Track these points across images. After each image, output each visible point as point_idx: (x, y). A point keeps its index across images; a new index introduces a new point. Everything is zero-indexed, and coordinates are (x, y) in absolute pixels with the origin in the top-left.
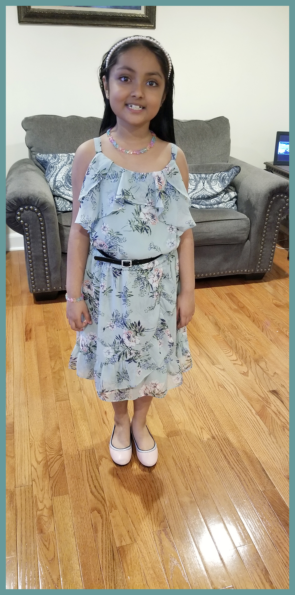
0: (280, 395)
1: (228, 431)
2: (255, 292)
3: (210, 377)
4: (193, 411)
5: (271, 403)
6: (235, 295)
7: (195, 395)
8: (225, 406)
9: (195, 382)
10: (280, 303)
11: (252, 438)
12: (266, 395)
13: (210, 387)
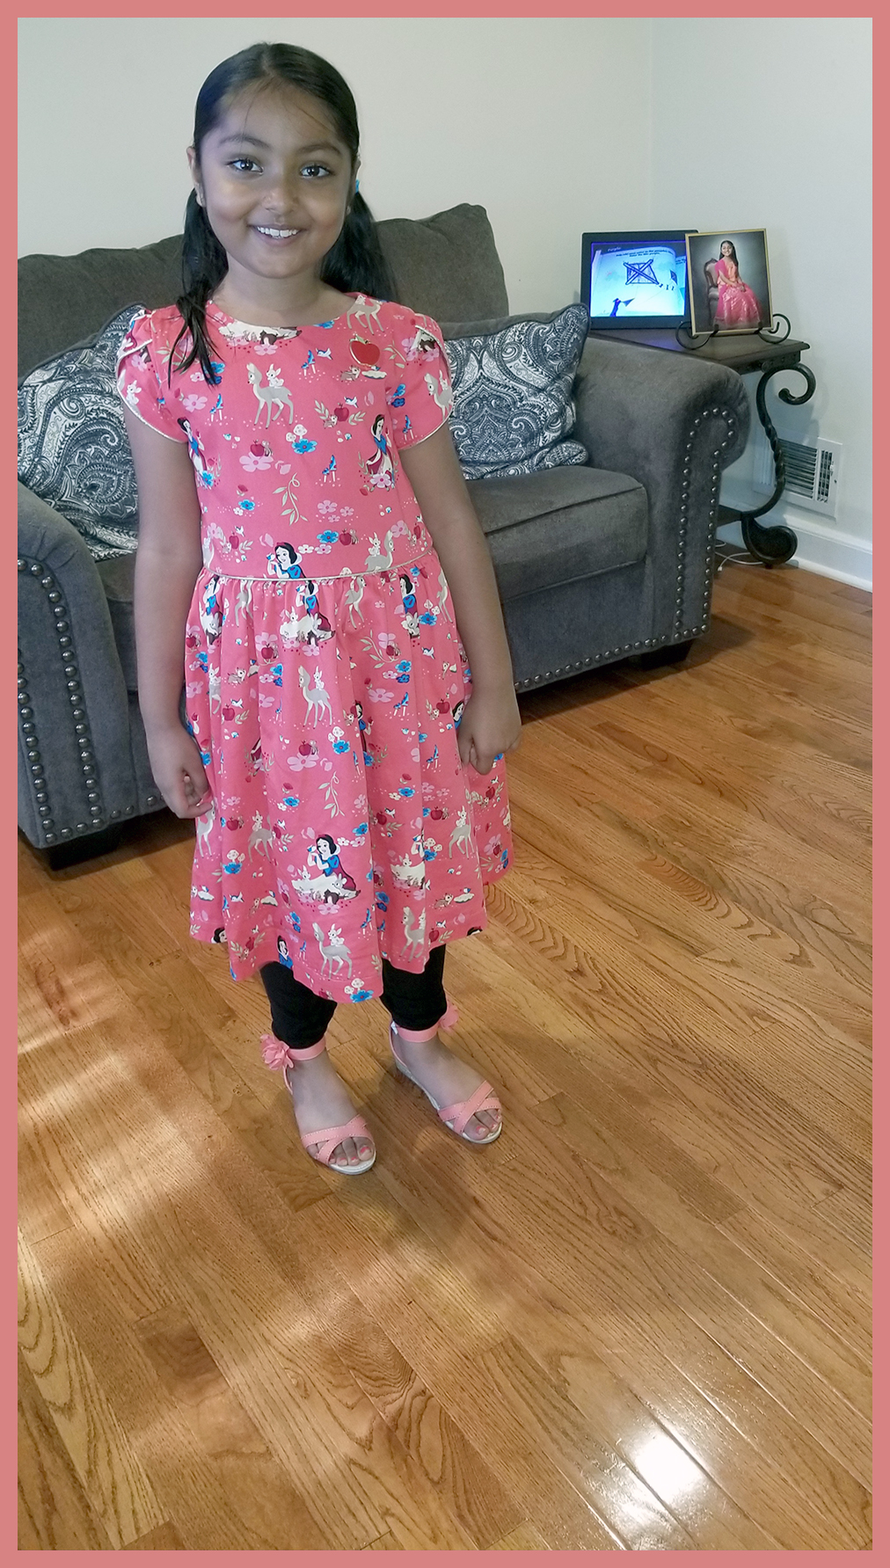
2: (669, 707)
3: (712, 997)
4: (731, 1119)
6: (623, 727)
8: (806, 1074)
10: (754, 724)
13: (729, 1025)
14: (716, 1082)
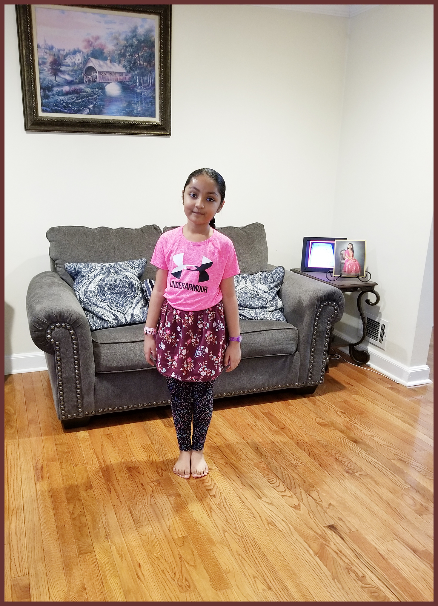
0: (338, 531)
1: (285, 579)
2: (294, 410)
3: (257, 514)
4: (242, 557)
5: (330, 540)
6: (274, 414)
7: (242, 537)
8: (278, 548)
9: (241, 521)
10: (324, 421)
11: (314, 585)
12: (323, 532)
13: (259, 525)
14: (243, 544)
